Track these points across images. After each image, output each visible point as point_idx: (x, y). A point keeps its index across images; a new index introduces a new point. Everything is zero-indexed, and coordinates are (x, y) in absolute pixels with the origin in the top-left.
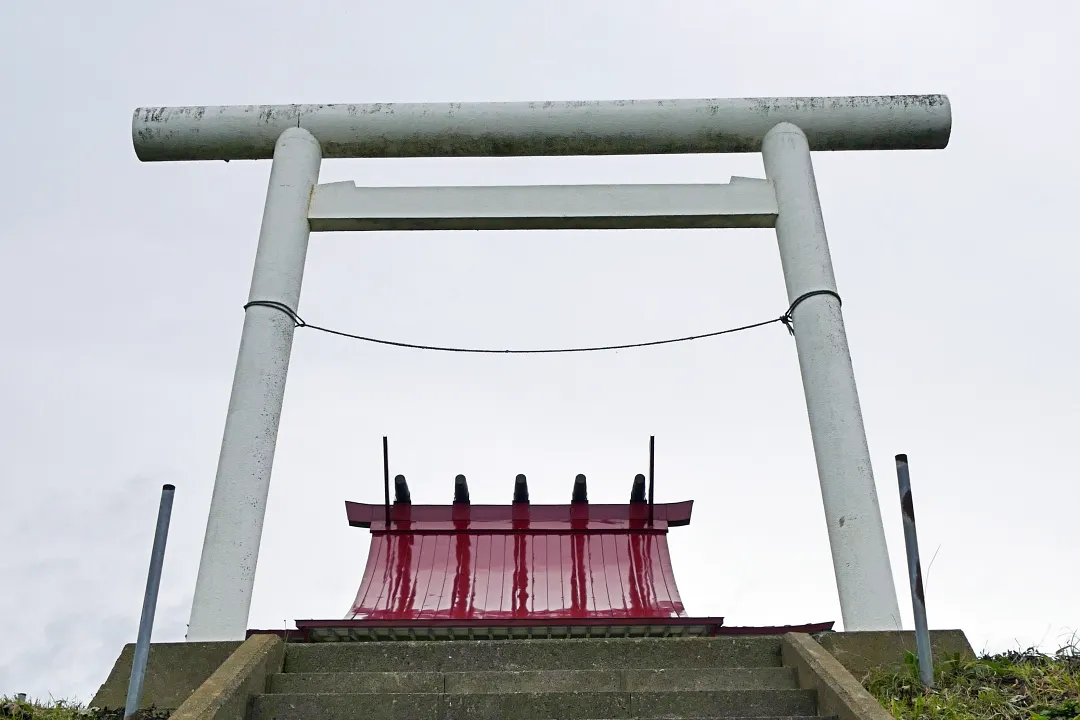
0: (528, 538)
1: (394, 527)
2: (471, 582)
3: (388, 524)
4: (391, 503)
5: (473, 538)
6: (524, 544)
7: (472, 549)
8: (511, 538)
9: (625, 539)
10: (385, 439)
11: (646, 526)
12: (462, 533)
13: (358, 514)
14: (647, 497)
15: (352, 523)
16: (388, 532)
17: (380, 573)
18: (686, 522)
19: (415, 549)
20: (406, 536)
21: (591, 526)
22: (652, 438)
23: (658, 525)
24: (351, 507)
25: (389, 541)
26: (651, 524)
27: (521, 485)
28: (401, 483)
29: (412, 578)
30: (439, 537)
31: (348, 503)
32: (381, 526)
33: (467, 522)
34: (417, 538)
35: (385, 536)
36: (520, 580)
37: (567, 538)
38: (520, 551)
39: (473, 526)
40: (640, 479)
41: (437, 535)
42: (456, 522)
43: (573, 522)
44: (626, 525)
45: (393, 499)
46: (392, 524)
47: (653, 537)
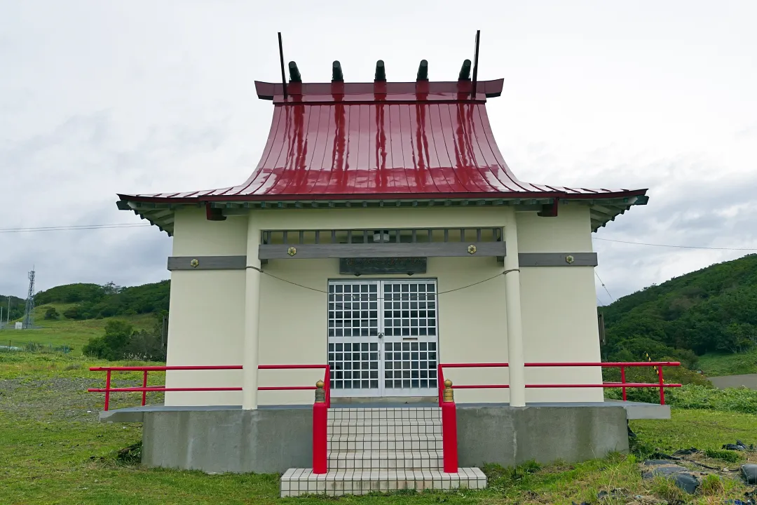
0: (386, 107)
1: (290, 99)
2: (346, 142)
3: (286, 98)
4: (287, 82)
5: (346, 107)
6: (382, 111)
7: (346, 116)
8: (374, 107)
9: (454, 107)
10: (279, 34)
11: (469, 98)
12: (339, 103)
13: (264, 91)
14: (471, 76)
15: (260, 97)
16: (286, 104)
17: (281, 135)
18: (498, 94)
19: (305, 116)
20: (299, 105)
21: (429, 98)
22: (479, 32)
23: (479, 97)
24: (259, 85)
25: (287, 110)
26: (474, 96)
27: (380, 68)
28: (293, 68)
29: (304, 139)
30: (323, 106)
31: (256, 83)
32: (281, 99)
33: (342, 95)
34: (307, 108)
35: (284, 107)
36: (381, 143)
37: (414, 107)
38: (380, 117)
39: (346, 98)
40: (467, 63)
41: (321, 105)
42: (334, 95)
43: (418, 95)
44: (455, 97)
45: (288, 79)
46: (289, 96)
47: (475, 106)
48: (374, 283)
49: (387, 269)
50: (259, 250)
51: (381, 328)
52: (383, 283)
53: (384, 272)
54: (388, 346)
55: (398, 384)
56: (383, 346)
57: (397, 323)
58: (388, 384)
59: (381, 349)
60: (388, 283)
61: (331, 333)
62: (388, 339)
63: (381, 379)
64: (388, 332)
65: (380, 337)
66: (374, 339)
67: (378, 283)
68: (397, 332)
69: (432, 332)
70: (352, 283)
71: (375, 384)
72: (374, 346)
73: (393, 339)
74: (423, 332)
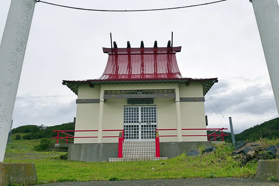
0: (144, 55)
1: (114, 53)
2: (131, 66)
3: (112, 53)
4: (113, 48)
5: (131, 56)
6: (143, 57)
7: (131, 58)
8: (140, 55)
9: (166, 55)
10: (111, 33)
11: (171, 52)
12: (129, 54)
13: (105, 50)
14: (171, 46)
15: (104, 52)
16: (112, 54)
17: (110, 64)
18: (180, 51)
19: (118, 58)
20: (116, 55)
21: (158, 52)
22: (172, 32)
23: (173, 52)
24: (104, 49)
25: (113, 56)
26: (172, 52)
27: (142, 43)
28: (115, 43)
29: (118, 65)
30: (124, 55)
31: (103, 48)
32: (111, 53)
33: (130, 52)
34: (119, 56)
35: (112, 55)
36: (142, 65)
37: (153, 55)
38: (142, 58)
39: (131, 53)
40: (169, 42)
42: (128, 52)
43: (154, 52)
44: (166, 52)
45: (113, 47)
46: (113, 52)
47: (172, 55)
48: (138, 107)
49: (142, 103)
50: (104, 96)
51: (140, 120)
52: (140, 107)
53: (141, 104)
54: (142, 126)
55: (145, 138)
56: (141, 126)
57: (145, 119)
58: (142, 138)
59: (140, 127)
60: (142, 107)
61: (125, 122)
62: (142, 124)
63: (140, 136)
64: (142, 122)
65: (140, 123)
66: (138, 124)
67: (139, 107)
68: (145, 122)
69: (155, 122)
70: (131, 107)
71: (138, 138)
72: (138, 126)
73: (144, 124)
74: (153, 122)
